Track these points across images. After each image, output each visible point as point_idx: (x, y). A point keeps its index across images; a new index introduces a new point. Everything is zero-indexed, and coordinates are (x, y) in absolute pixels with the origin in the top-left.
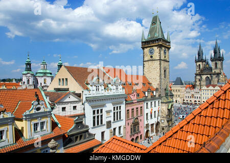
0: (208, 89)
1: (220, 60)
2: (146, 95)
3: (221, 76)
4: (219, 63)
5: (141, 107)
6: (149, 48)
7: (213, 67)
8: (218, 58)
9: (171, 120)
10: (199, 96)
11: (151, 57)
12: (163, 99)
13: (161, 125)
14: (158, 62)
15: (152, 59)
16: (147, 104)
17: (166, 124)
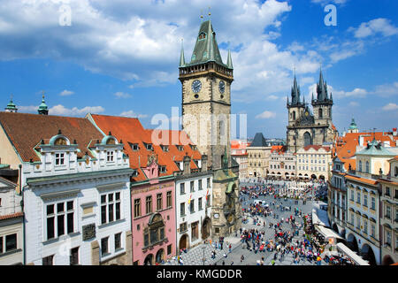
0: (308, 152)
1: (327, 105)
2: (182, 168)
3: (329, 132)
4: (325, 109)
5: (169, 192)
6: (191, 81)
7: (316, 116)
8: (323, 101)
9: (234, 213)
10: (292, 164)
11: (196, 96)
12: (216, 174)
13: (214, 223)
14: (208, 106)
15: (197, 101)
16: (182, 185)
17: (223, 220)
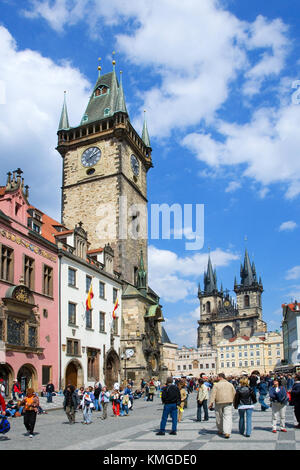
1: (255, 290)
3: (259, 323)
7: (240, 304)
8: (251, 286)
9: (157, 355)
13: (126, 364)
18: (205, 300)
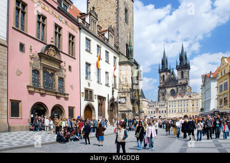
1: (186, 68)
4: (185, 71)
7: (179, 77)
8: (184, 66)
18: (162, 74)
